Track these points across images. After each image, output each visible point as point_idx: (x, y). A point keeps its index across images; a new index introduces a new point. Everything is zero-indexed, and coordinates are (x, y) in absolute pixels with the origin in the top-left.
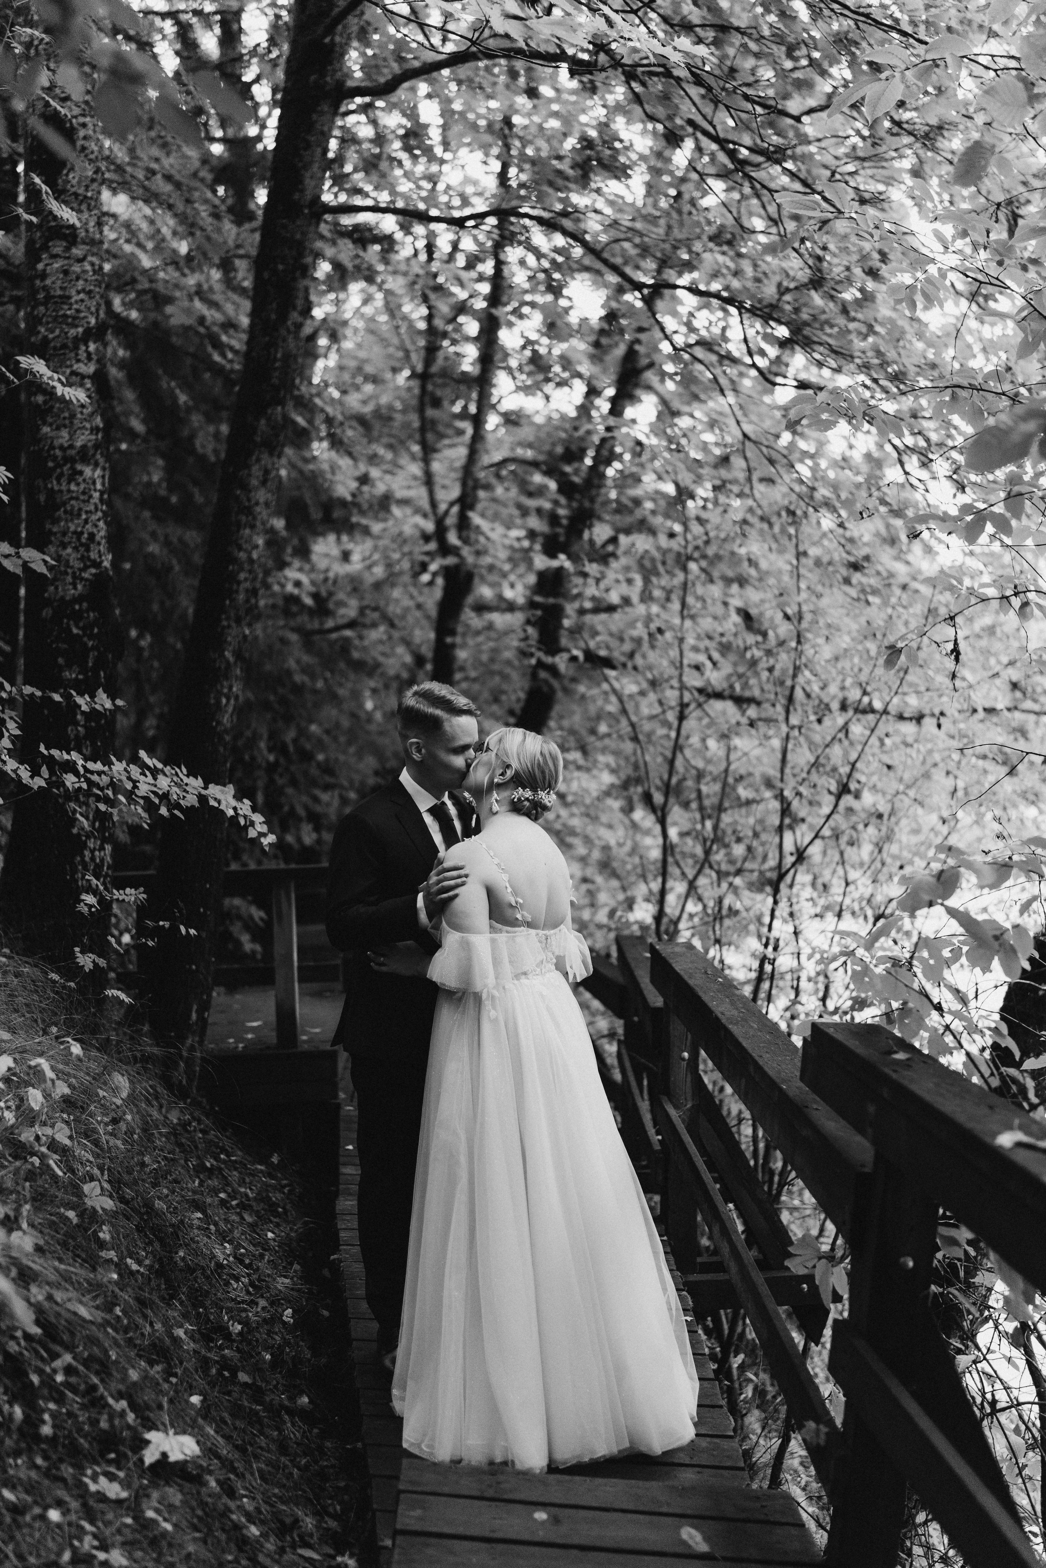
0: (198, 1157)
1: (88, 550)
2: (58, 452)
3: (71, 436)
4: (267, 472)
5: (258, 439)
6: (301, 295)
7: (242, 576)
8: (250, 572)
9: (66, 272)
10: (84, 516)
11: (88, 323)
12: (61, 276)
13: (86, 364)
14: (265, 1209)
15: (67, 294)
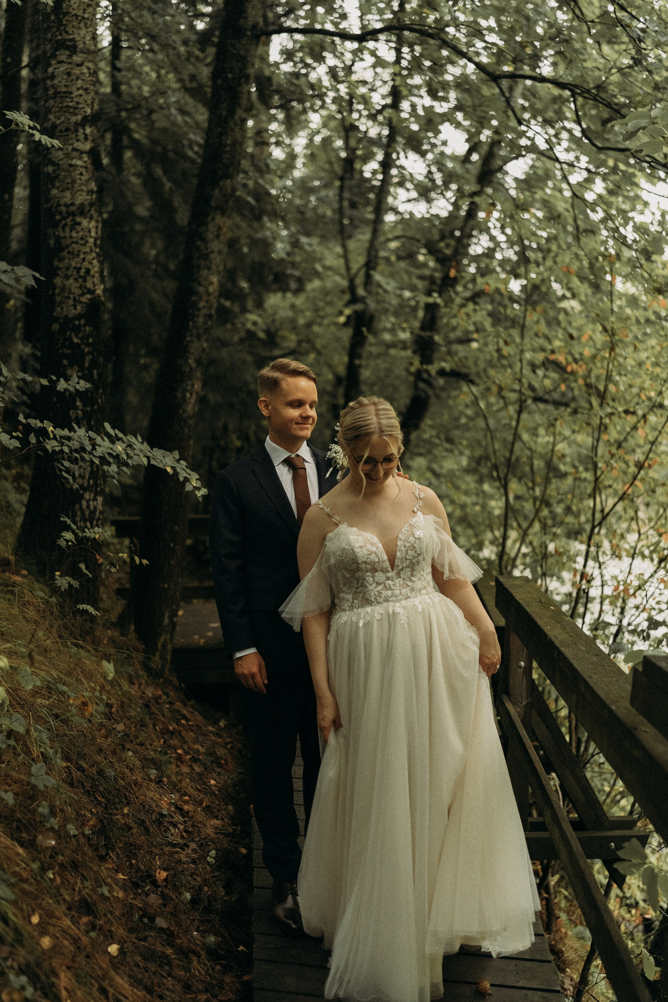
0: (164, 723)
1: (85, 281)
2: (63, 209)
3: (73, 195)
4: (220, 228)
5: (213, 204)
6: (245, 96)
7: (202, 304)
8: (208, 301)
9: (69, 74)
10: (82, 256)
11: (85, 112)
12: (65, 77)
13: (84, 143)
14: (212, 762)
15: (70, 90)
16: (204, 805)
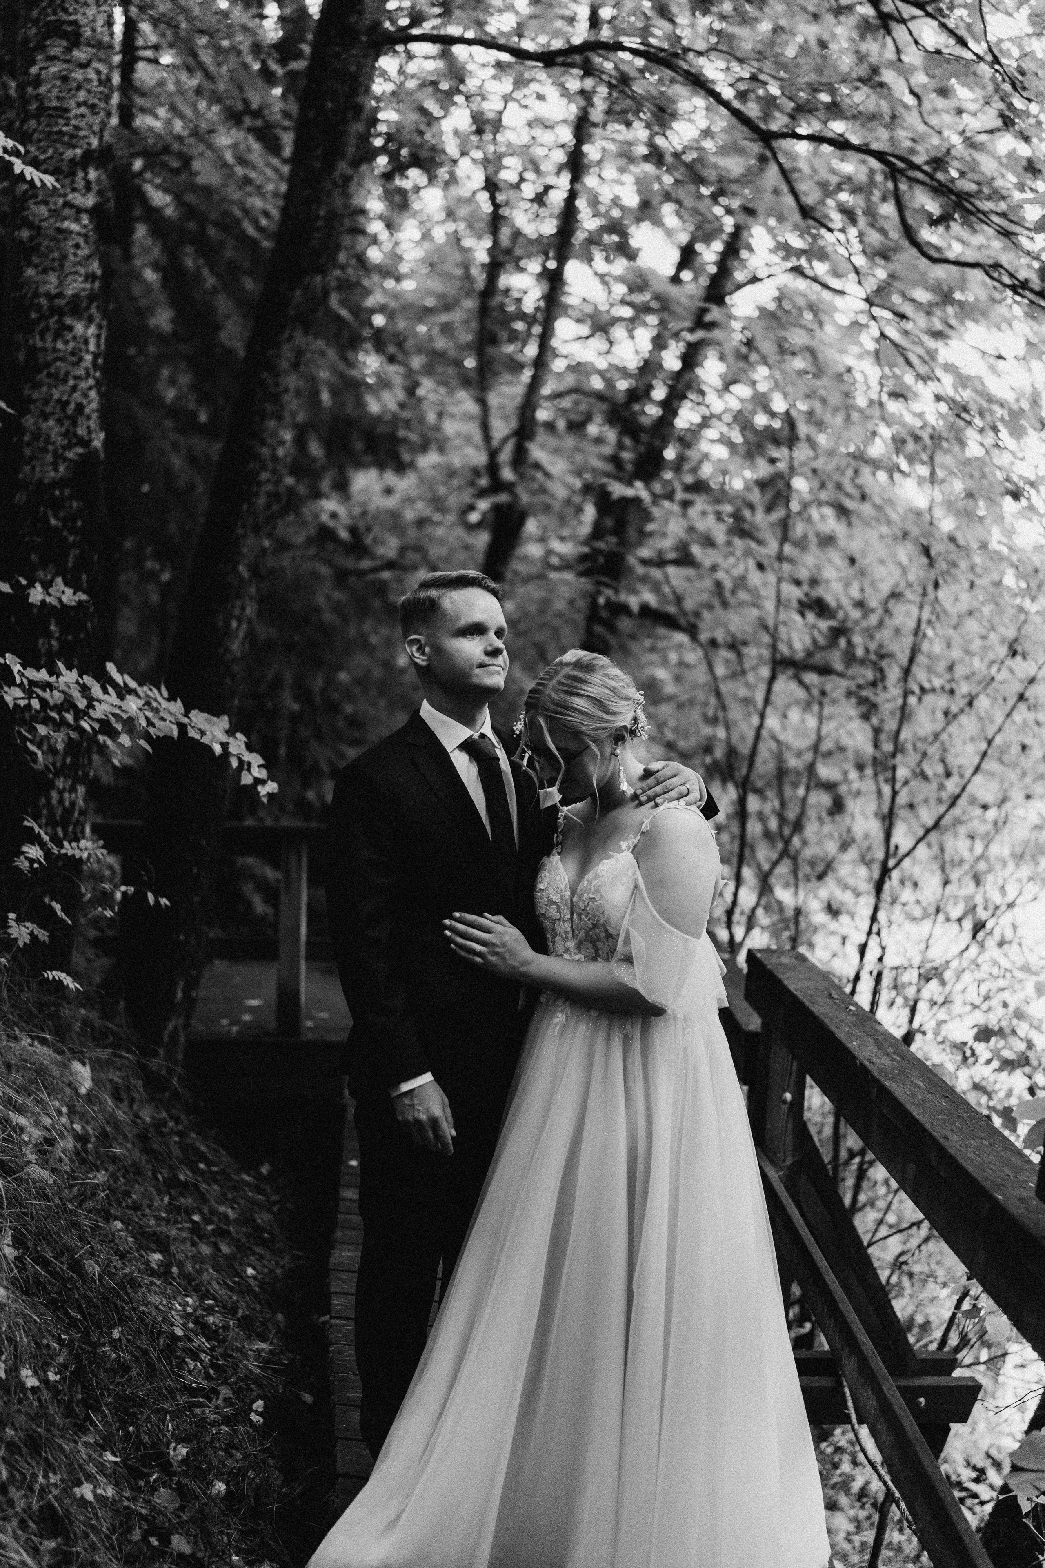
0: (171, 1168)
1: (75, 424)
2: (44, 301)
3: (61, 283)
4: (300, 353)
5: (292, 313)
7: (264, 476)
8: (274, 472)
9: (65, 79)
10: (71, 382)
11: (89, 144)
12: (58, 83)
13: (84, 195)
14: (248, 1236)
15: (65, 105)
16: (240, 1314)
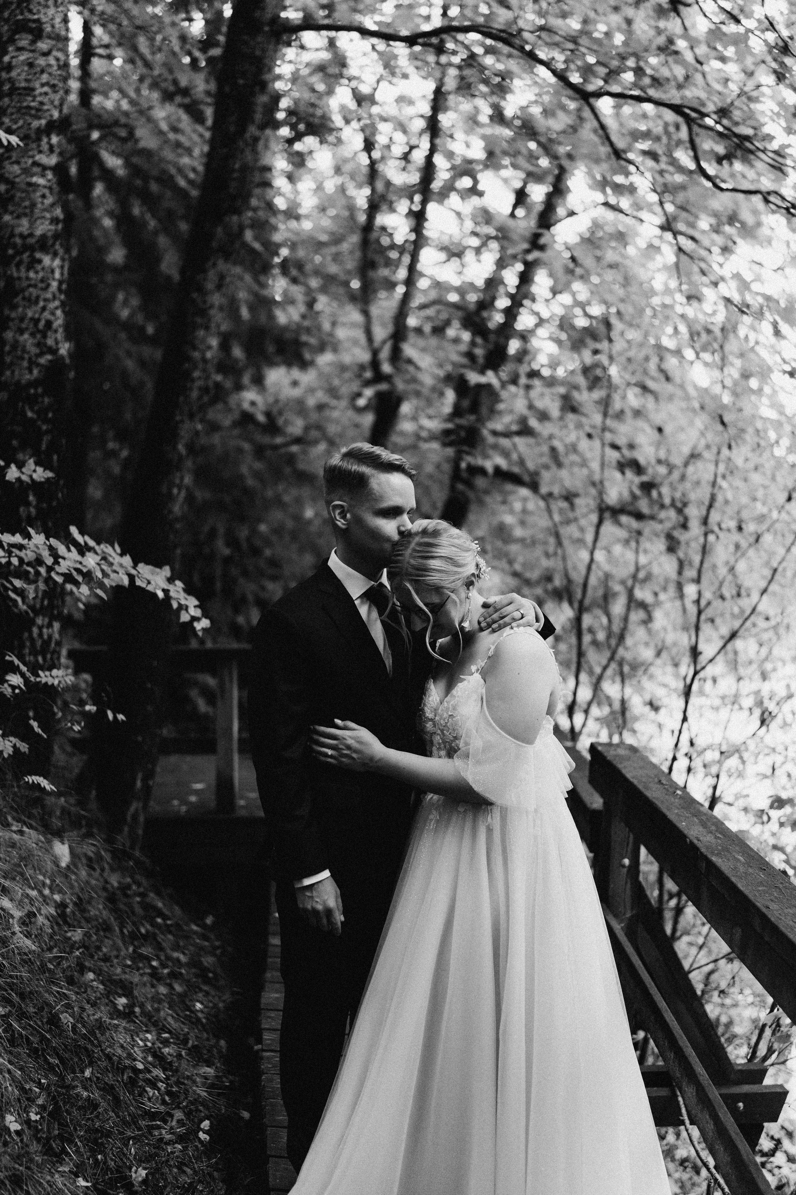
0: (134, 924)
1: (45, 337)
2: (18, 241)
3: (32, 223)
4: (222, 277)
5: (214, 244)
7: (196, 374)
8: (204, 370)
9: (31, 65)
10: (41, 304)
11: (51, 116)
12: (26, 68)
13: (48, 156)
14: (197, 976)
15: (31, 85)
16: (190, 1043)
